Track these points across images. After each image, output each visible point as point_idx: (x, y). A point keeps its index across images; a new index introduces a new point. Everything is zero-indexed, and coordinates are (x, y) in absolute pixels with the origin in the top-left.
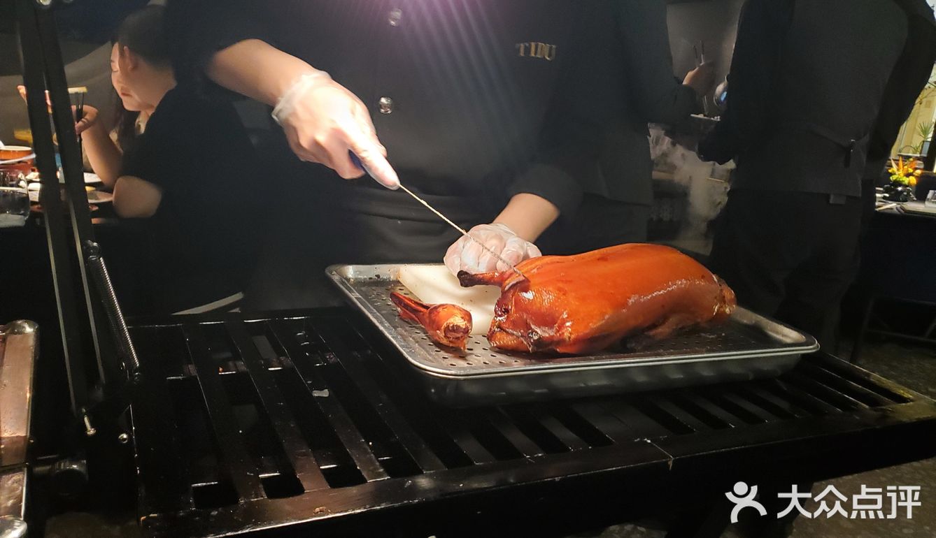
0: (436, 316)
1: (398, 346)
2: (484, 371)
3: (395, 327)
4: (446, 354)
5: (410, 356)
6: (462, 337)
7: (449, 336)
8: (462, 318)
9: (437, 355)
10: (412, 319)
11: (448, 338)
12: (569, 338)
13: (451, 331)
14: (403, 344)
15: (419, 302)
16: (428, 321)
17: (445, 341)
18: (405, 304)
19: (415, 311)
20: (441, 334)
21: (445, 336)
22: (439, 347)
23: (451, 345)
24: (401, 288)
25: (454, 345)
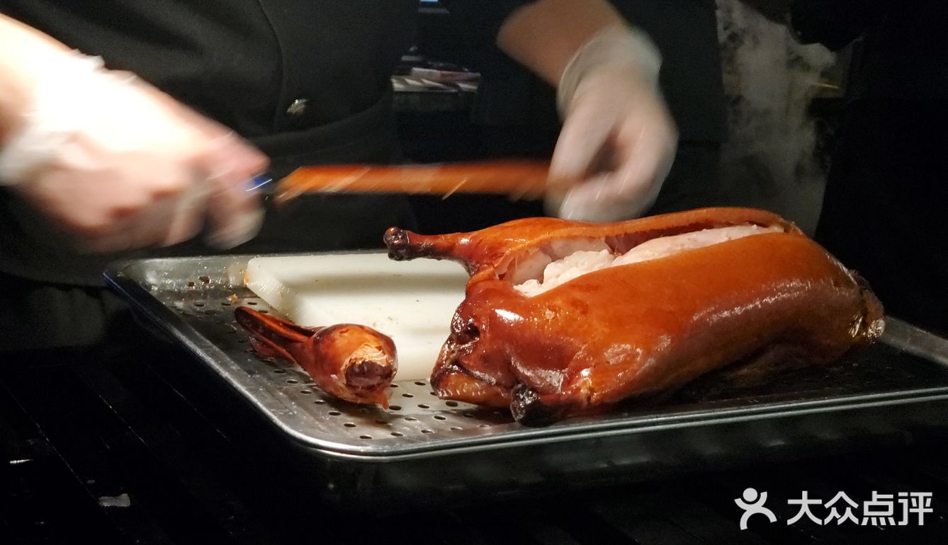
0: (328, 347)
1: (260, 405)
2: (428, 444)
3: (251, 373)
4: (352, 419)
5: (287, 423)
6: (379, 385)
7: (354, 383)
8: (379, 348)
9: (335, 421)
10: (280, 357)
11: (354, 387)
12: (589, 398)
13: (358, 375)
14: (269, 401)
15: (290, 324)
16: (312, 357)
17: (347, 395)
18: (264, 328)
19: (286, 342)
20: (338, 380)
21: (349, 385)
22: (336, 407)
23: (359, 402)
24: (253, 300)
25: (365, 402)
